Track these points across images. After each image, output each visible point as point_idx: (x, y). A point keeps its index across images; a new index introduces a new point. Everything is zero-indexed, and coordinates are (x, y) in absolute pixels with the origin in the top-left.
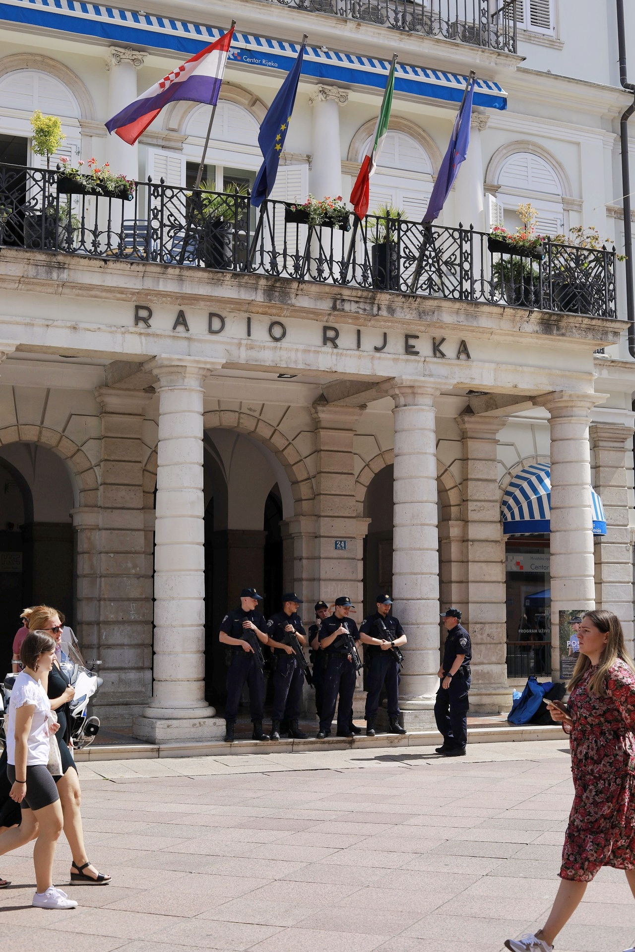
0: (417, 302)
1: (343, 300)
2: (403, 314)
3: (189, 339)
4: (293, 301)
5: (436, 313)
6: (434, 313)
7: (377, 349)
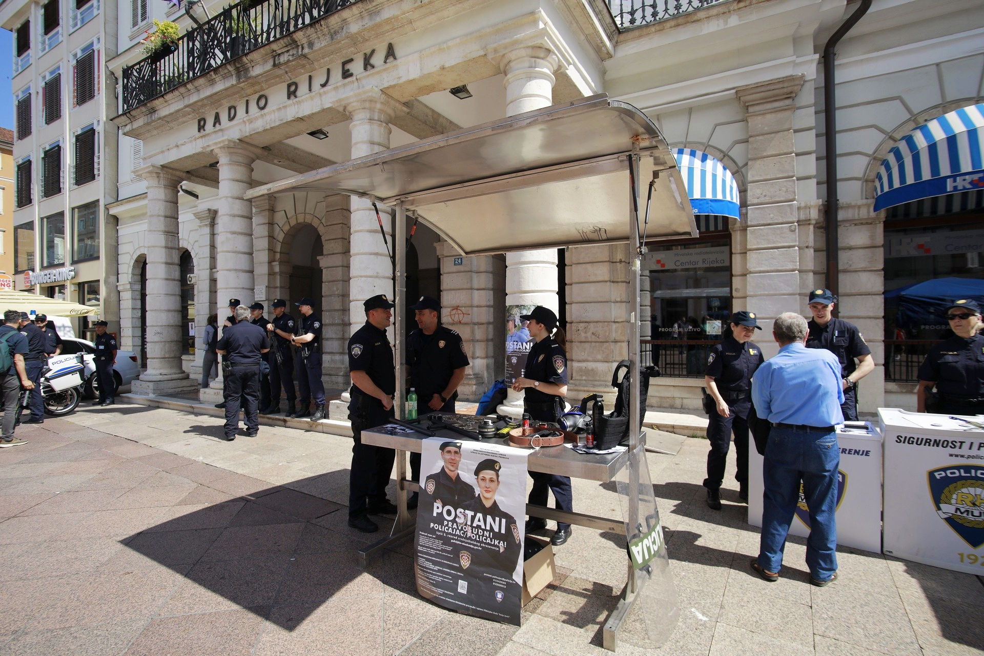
0: (323, 26)
1: (279, 55)
2: (319, 44)
3: (221, 130)
4: (251, 73)
5: (345, 28)
6: (343, 29)
7: (323, 86)
